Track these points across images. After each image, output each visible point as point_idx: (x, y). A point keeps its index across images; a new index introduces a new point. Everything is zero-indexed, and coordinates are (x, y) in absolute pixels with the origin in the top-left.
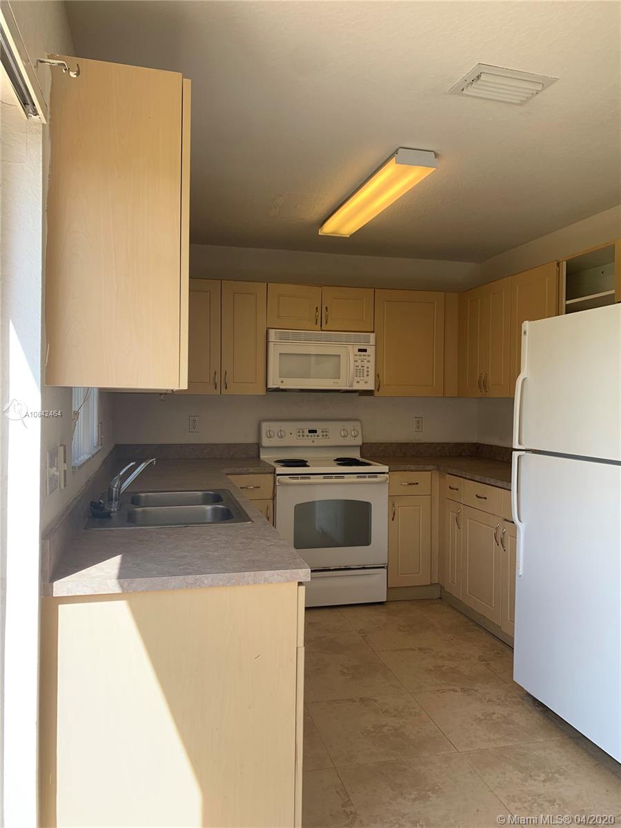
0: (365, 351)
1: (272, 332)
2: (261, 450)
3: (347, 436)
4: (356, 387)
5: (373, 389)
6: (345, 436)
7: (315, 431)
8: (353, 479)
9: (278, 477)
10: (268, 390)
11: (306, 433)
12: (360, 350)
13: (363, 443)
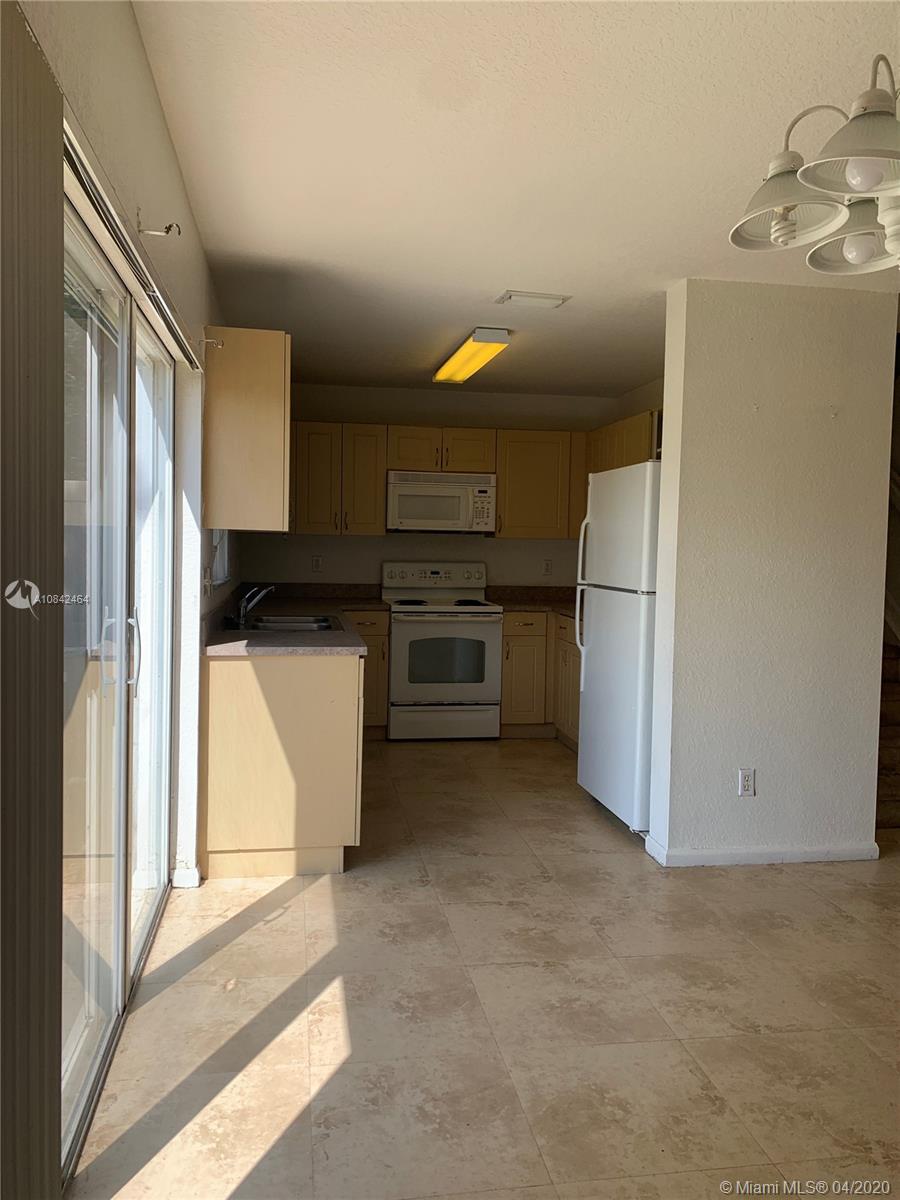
0: (485, 492)
1: (392, 474)
2: (383, 590)
3: (472, 577)
4: (475, 528)
5: (493, 530)
6: (468, 578)
7: (438, 573)
8: (468, 618)
9: (393, 615)
10: (388, 531)
11: (429, 574)
12: (480, 492)
13: (488, 587)
